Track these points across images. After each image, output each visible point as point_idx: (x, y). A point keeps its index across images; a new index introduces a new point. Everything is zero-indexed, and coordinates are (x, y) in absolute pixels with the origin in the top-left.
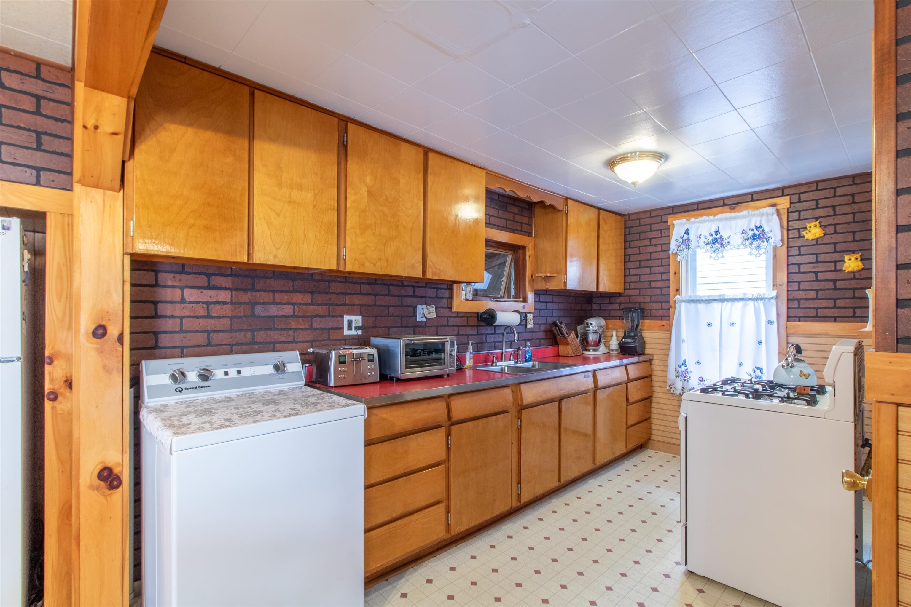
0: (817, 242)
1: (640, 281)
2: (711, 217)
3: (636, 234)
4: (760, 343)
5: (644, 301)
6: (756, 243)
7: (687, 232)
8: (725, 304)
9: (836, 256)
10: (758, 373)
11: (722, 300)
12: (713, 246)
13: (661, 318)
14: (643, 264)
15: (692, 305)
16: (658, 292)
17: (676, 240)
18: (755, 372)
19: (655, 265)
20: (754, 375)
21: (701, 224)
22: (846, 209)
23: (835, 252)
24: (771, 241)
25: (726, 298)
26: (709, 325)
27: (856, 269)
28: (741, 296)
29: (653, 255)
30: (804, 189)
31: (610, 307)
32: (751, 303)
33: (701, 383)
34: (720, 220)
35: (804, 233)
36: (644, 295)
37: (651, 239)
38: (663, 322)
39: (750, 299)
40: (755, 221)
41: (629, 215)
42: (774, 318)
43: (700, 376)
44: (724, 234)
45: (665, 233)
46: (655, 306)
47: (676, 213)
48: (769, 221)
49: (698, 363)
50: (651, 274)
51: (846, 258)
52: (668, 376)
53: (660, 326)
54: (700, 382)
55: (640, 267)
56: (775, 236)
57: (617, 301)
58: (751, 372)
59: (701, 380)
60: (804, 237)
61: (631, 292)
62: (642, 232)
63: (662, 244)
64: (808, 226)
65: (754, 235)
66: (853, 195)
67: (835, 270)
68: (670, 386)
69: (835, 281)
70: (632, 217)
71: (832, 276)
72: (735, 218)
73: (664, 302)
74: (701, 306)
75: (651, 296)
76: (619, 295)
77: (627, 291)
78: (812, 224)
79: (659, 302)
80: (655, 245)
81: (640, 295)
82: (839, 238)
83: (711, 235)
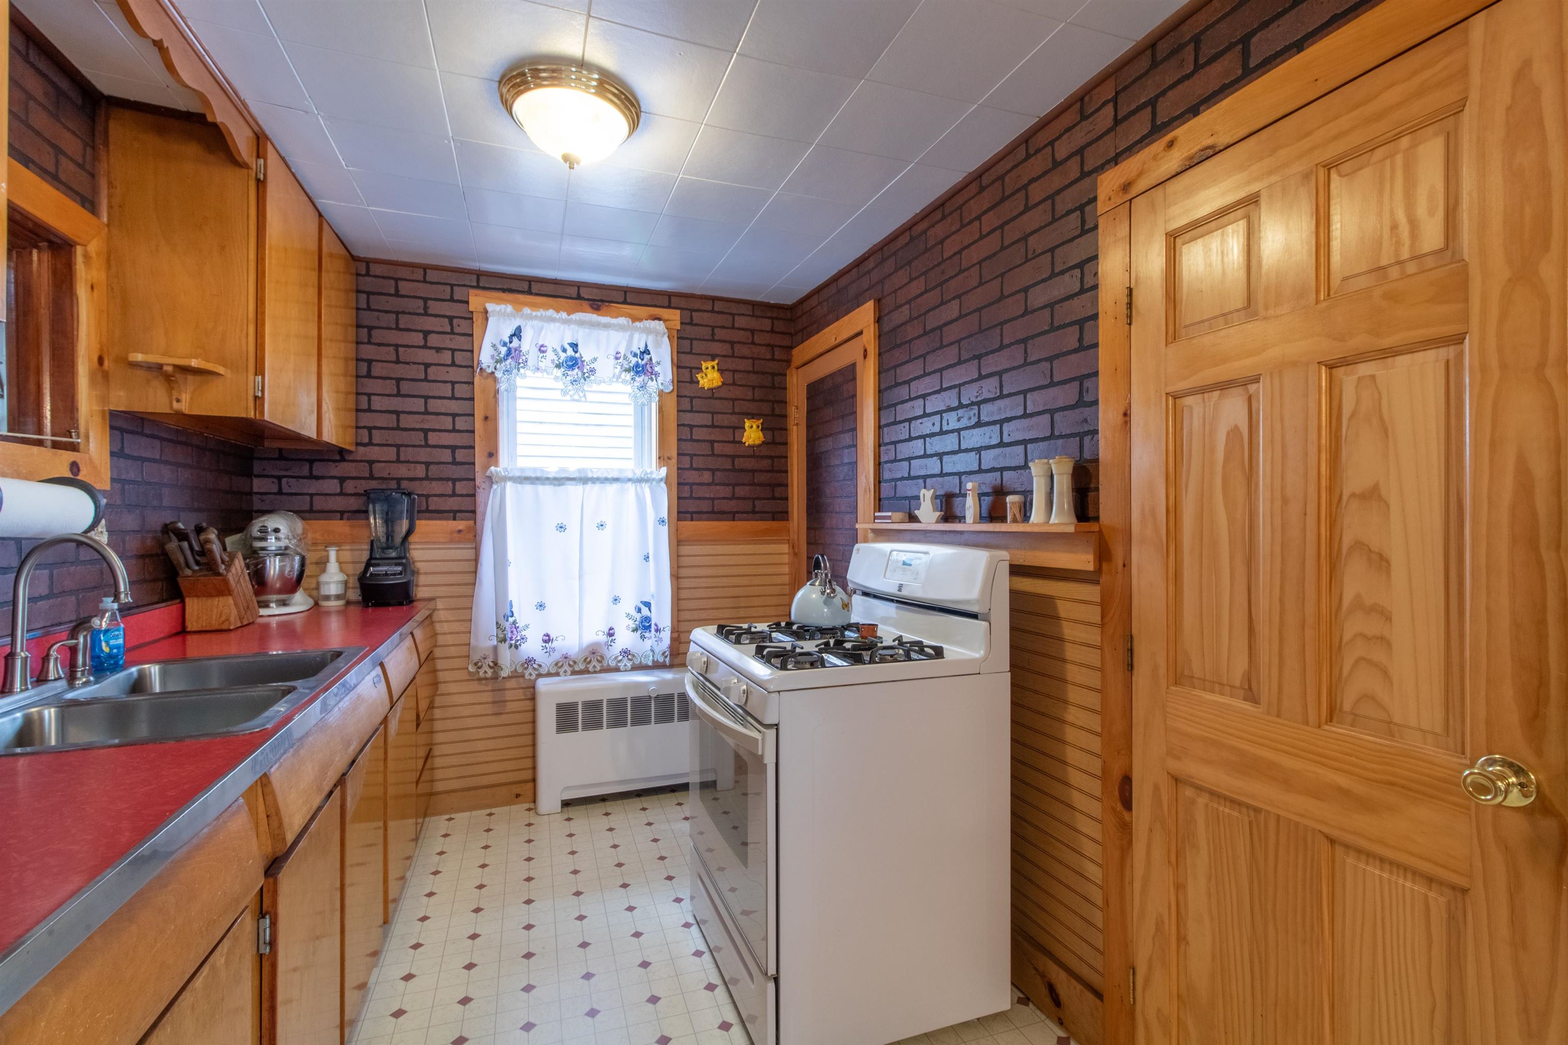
0: (712, 393)
1: (398, 428)
2: (564, 315)
3: (386, 312)
4: (647, 558)
5: (411, 474)
6: (640, 379)
7: (517, 334)
8: (589, 486)
9: (734, 419)
10: (645, 610)
11: (584, 480)
12: (569, 373)
13: (454, 514)
14: (405, 387)
15: (528, 488)
16: (446, 456)
17: (494, 346)
18: (639, 611)
19: (437, 394)
20: (638, 616)
21: (546, 324)
22: (745, 351)
23: (733, 413)
24: (660, 379)
25: (590, 475)
26: (562, 528)
27: (758, 442)
28: (615, 475)
29: (431, 370)
30: (697, 305)
31: (313, 487)
32: (631, 487)
33: (547, 645)
34: (581, 323)
35: (699, 376)
36: (408, 462)
37: (426, 333)
38: (461, 525)
39: (630, 480)
40: (638, 344)
41: (368, 262)
42: (665, 514)
43: (545, 633)
44: (586, 353)
45: (461, 326)
46: (436, 487)
47: (484, 288)
48: (658, 344)
49: (541, 606)
50: (426, 412)
51: (747, 424)
52: (473, 642)
53: (452, 533)
54: (544, 645)
55: (399, 394)
56: (665, 375)
57: (334, 472)
58: (633, 613)
59: (547, 639)
60: (698, 382)
61: (374, 453)
62: (404, 313)
63: (453, 351)
64: (704, 365)
65: (637, 365)
66: (753, 331)
67: (734, 442)
68: (476, 664)
69: (733, 457)
70: (376, 269)
71: (729, 449)
72: (606, 326)
73: (460, 480)
74: (545, 491)
75: (428, 464)
76: (338, 458)
77: (361, 449)
78: (710, 364)
79: (448, 479)
80: (438, 350)
81: (398, 461)
82: (737, 392)
83: (564, 351)
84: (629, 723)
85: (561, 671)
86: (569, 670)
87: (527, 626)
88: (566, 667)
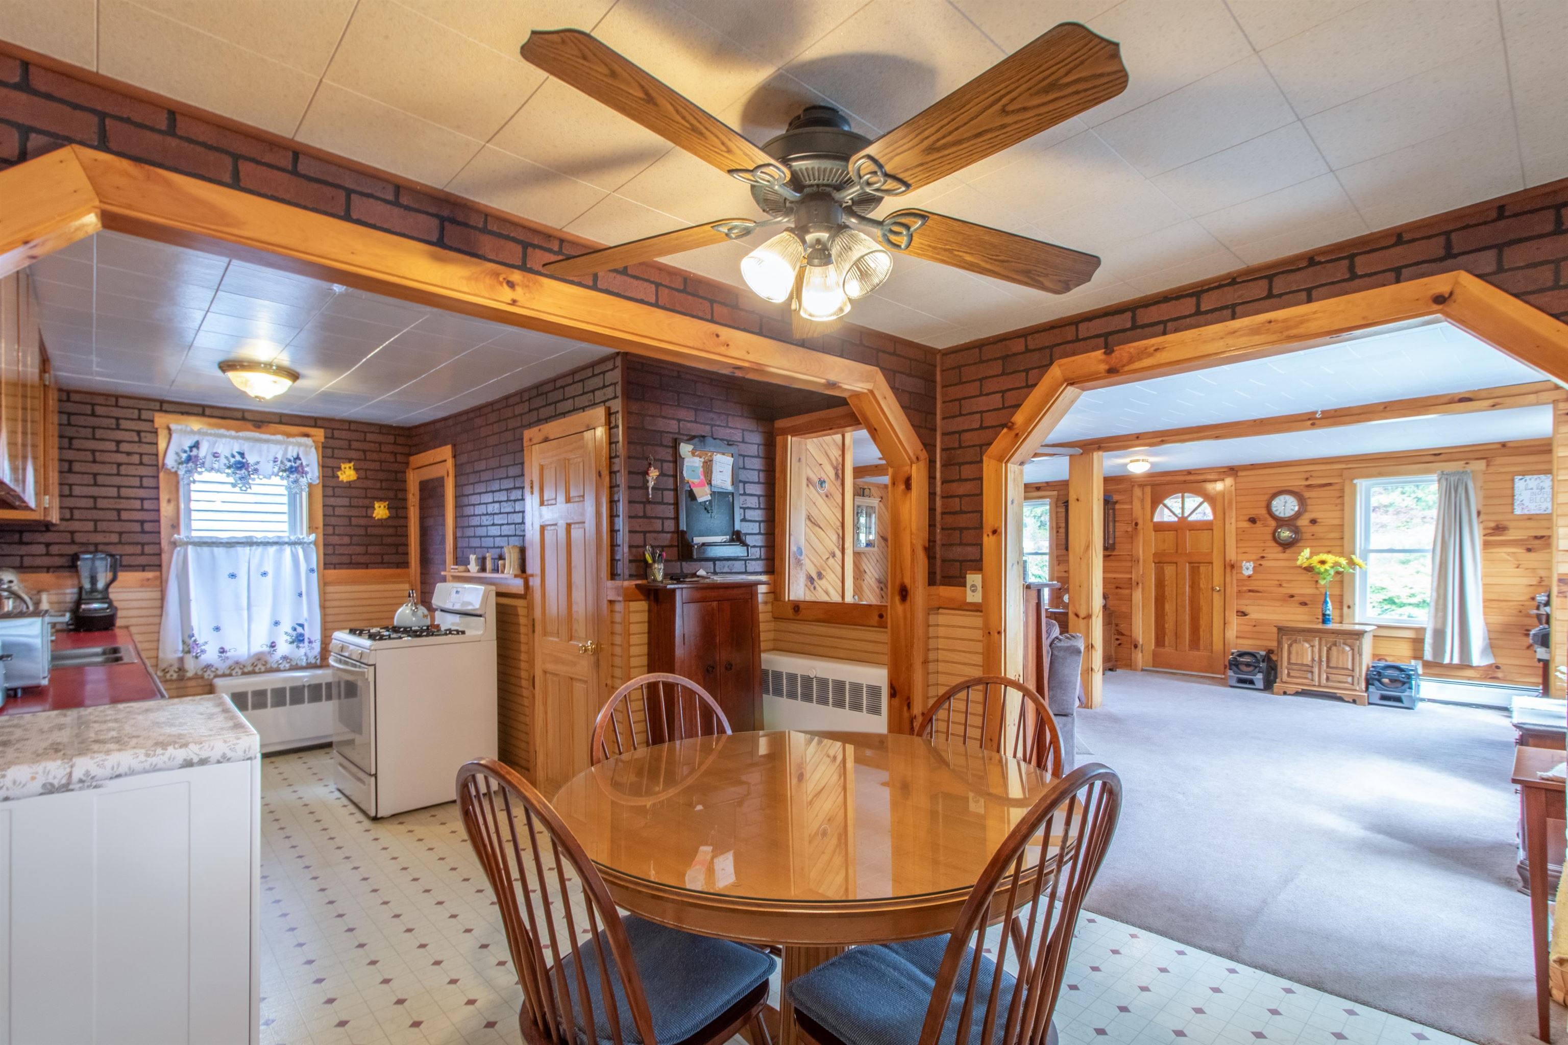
0: (350, 485)
1: (95, 508)
2: (233, 433)
3: (85, 427)
4: (300, 595)
5: (106, 540)
6: (293, 477)
7: (196, 445)
8: (254, 548)
9: (367, 502)
10: (300, 630)
11: (250, 543)
12: (238, 472)
13: (143, 568)
14: (101, 480)
15: (206, 549)
16: (137, 527)
17: (177, 454)
18: (295, 629)
19: (128, 484)
20: (294, 633)
21: (219, 439)
22: (375, 456)
23: (366, 497)
24: (309, 476)
25: (255, 540)
26: (233, 576)
27: (385, 517)
28: (275, 540)
29: (123, 468)
30: (337, 425)
31: (24, 550)
32: (287, 548)
33: (222, 655)
34: (246, 439)
35: (339, 473)
36: (104, 532)
37: (118, 442)
38: (150, 575)
39: (286, 543)
40: (292, 452)
41: (68, 392)
42: (314, 566)
43: (220, 647)
44: (251, 459)
45: (148, 437)
46: (129, 549)
47: (166, 412)
48: (307, 454)
49: (217, 629)
50: (119, 497)
51: (377, 505)
52: (161, 655)
53: (143, 580)
54: (219, 655)
55: (95, 484)
56: (313, 473)
57: (42, 540)
58: (290, 631)
59: (222, 651)
60: (338, 477)
61: (76, 525)
62: (99, 428)
63: (141, 455)
64: (343, 466)
65: (291, 467)
66: (380, 444)
67: (366, 516)
68: (164, 670)
69: (366, 527)
70: (74, 397)
71: (362, 522)
72: (267, 441)
73: (148, 544)
74: (219, 551)
75: (121, 534)
76: (44, 529)
77: (65, 523)
78: (347, 465)
79: (137, 544)
80: (129, 454)
81: (96, 531)
82: (369, 484)
83: (233, 456)
84: (288, 702)
85: (234, 673)
86: (240, 672)
87: (206, 643)
88: (237, 670)
